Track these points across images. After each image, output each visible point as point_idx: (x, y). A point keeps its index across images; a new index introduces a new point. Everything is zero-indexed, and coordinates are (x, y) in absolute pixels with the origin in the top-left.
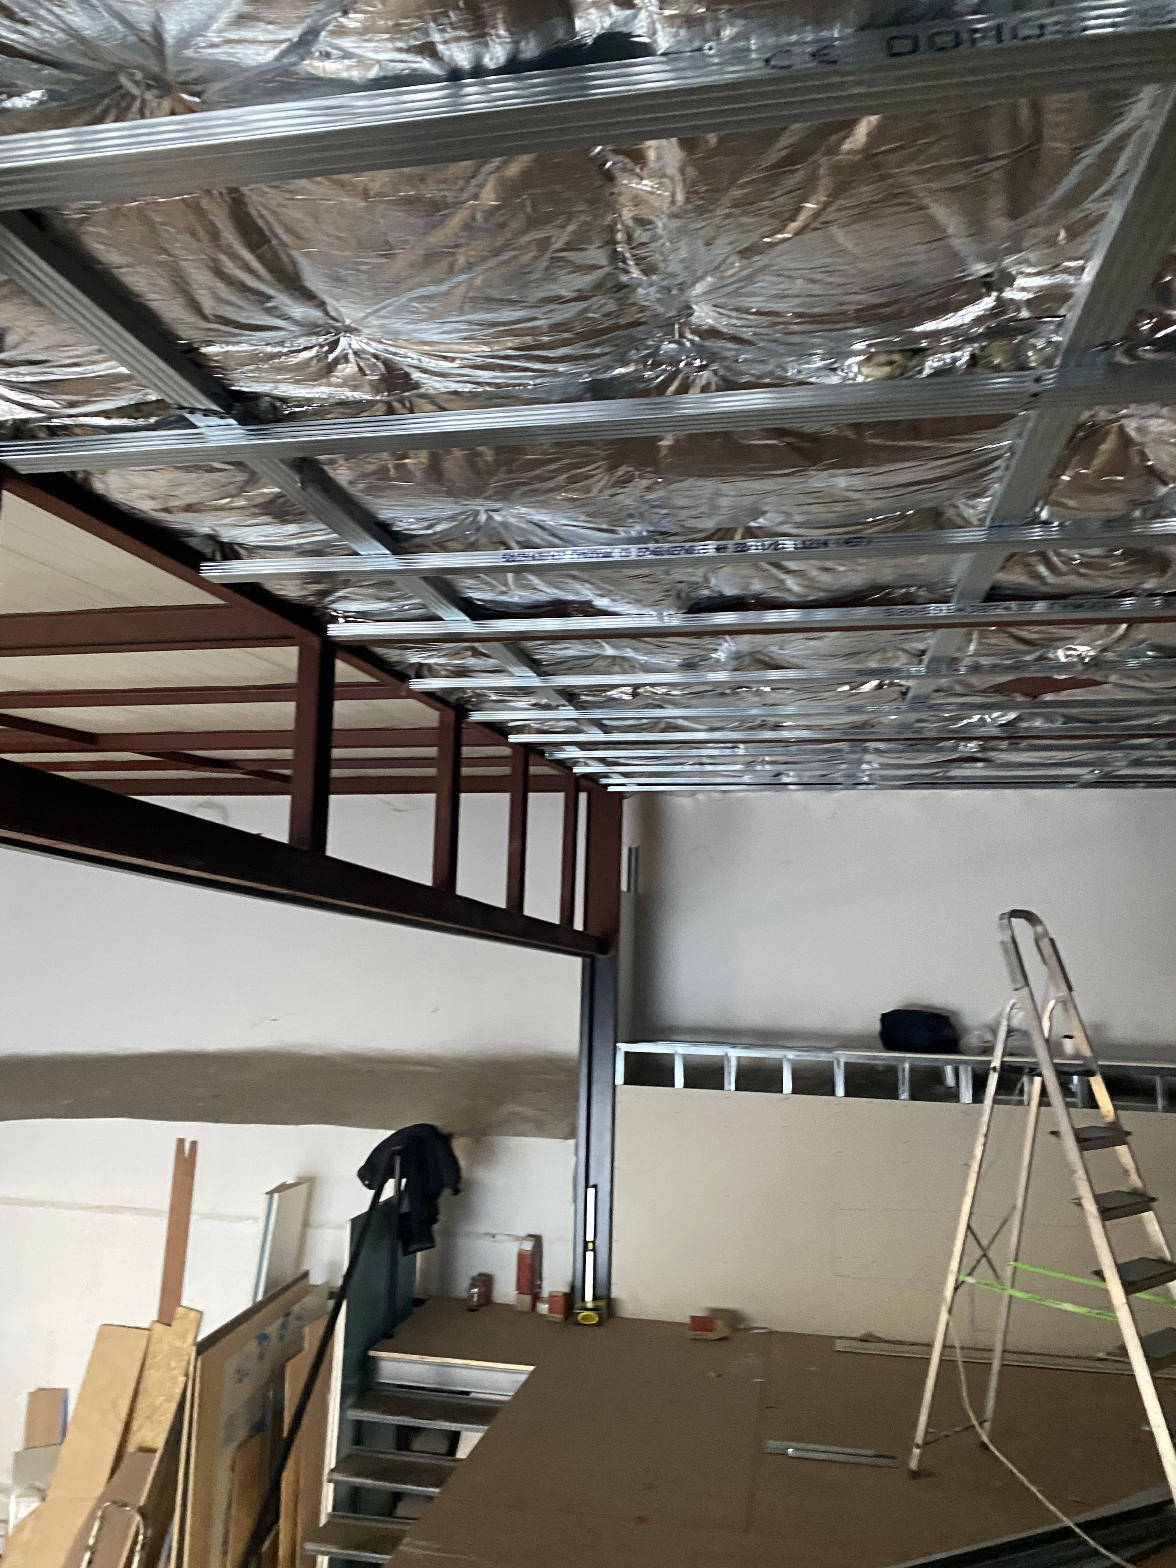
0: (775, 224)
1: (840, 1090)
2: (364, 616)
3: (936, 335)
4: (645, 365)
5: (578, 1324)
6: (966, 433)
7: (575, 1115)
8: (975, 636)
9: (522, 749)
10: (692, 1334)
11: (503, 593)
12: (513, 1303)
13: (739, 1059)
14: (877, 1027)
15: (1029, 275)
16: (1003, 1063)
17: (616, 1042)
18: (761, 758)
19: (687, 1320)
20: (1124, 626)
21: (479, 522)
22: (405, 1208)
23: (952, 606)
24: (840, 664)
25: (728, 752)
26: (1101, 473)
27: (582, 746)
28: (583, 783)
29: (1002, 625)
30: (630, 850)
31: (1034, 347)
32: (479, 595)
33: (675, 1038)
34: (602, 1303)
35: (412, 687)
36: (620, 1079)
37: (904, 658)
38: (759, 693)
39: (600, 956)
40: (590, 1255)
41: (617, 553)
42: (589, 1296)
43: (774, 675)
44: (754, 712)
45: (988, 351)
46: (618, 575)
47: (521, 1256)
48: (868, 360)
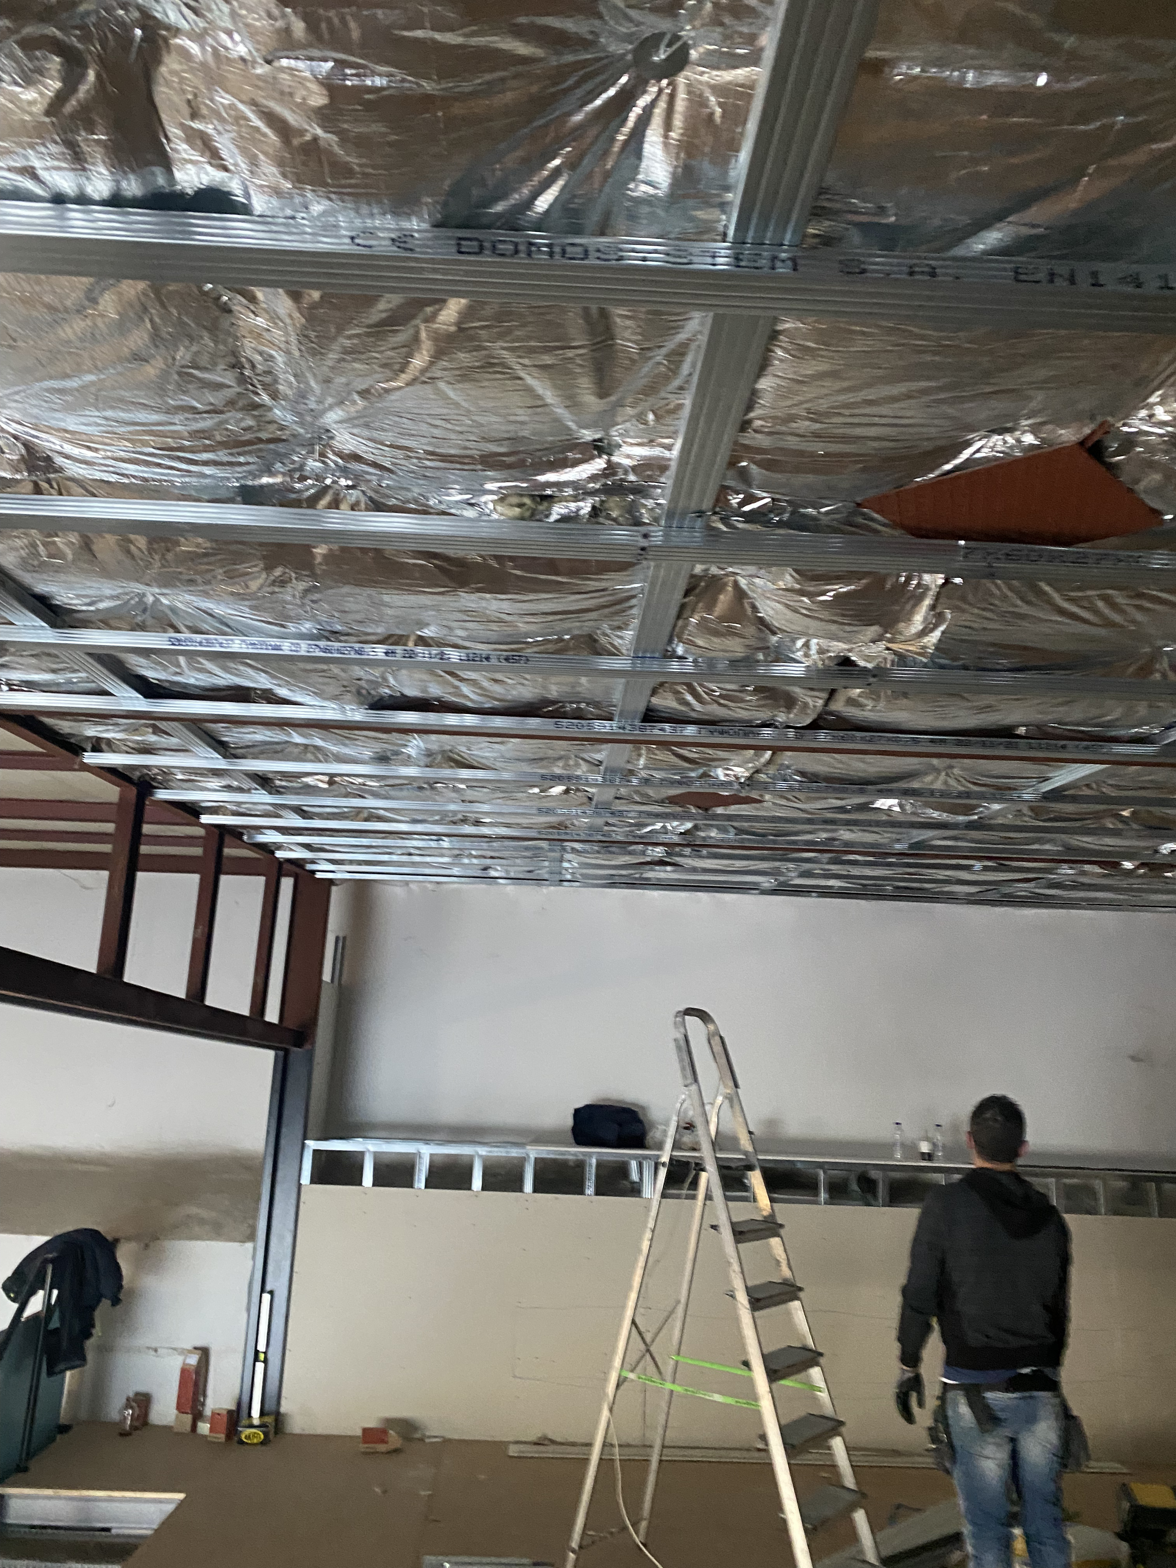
0: (389, 373)
1: (528, 1186)
2: (31, 686)
3: (559, 485)
4: (292, 478)
5: (241, 1442)
6: (597, 574)
7: (255, 1217)
8: (643, 752)
9: (216, 831)
10: (363, 1447)
11: (177, 674)
12: (172, 1424)
13: (431, 1155)
14: (570, 1122)
15: (632, 444)
16: (671, 1159)
17: (305, 1138)
18: (467, 852)
19: (359, 1433)
20: (770, 753)
21: (145, 604)
22: (55, 1323)
23: (614, 724)
24: (526, 768)
25: (433, 844)
26: (721, 619)
27: (284, 830)
28: (287, 866)
29: (664, 745)
30: (337, 939)
31: (645, 506)
32: (152, 674)
33: (370, 1135)
34: (269, 1420)
35: (85, 761)
36: (306, 1179)
37: (584, 767)
38: (455, 789)
39: (295, 1049)
40: (260, 1366)
41: (287, 647)
42: (256, 1412)
43: (465, 773)
44: (452, 807)
45: (606, 505)
46: (294, 667)
47: (184, 1372)
48: (502, 500)
